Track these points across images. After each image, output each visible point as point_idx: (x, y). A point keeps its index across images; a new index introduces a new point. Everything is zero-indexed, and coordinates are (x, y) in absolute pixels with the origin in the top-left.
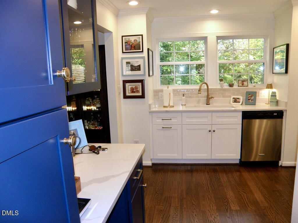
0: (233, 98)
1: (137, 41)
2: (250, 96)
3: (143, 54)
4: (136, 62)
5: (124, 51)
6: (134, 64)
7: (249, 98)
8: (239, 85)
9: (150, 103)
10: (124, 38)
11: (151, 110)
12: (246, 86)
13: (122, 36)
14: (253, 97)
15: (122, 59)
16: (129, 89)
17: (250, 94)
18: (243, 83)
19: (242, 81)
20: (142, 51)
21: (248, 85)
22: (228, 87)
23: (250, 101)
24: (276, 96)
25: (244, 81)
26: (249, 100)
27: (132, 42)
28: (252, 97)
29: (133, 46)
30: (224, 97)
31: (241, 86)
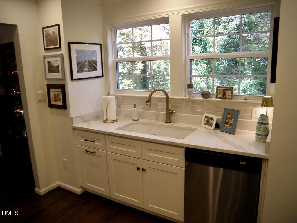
0: (206, 117)
1: (54, 33)
2: (229, 116)
3: (61, 51)
4: (55, 62)
5: (46, 48)
6: (54, 64)
7: (227, 121)
8: (219, 96)
9: (73, 117)
10: (44, 30)
11: (74, 126)
12: (229, 99)
13: (43, 28)
14: (233, 119)
15: (44, 58)
16: (53, 96)
17: (229, 114)
18: (225, 93)
19: (224, 90)
20: (60, 47)
21: (232, 96)
22: (201, 98)
23: (228, 125)
24: (268, 124)
25: (227, 90)
26: (226, 123)
27: (51, 35)
28: (231, 119)
29: (52, 40)
30: (193, 113)
31: (220, 98)
